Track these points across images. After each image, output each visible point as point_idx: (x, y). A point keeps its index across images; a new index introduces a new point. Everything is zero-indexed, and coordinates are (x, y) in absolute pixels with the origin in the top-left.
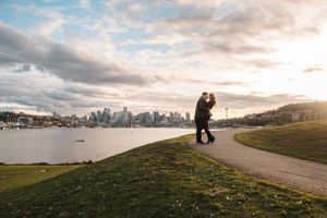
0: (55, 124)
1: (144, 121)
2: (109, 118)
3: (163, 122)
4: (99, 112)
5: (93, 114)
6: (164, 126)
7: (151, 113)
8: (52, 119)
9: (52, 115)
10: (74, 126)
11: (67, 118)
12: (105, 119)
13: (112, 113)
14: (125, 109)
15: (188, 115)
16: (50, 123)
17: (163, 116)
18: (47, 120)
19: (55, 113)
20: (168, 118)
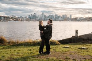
0: (13, 20)
2: (36, 17)
3: (59, 19)
5: (29, 15)
7: (54, 15)
9: (12, 16)
11: (19, 17)
12: (34, 18)
13: (37, 15)
15: (71, 16)
16: (11, 19)
17: (60, 16)
18: (10, 18)
19: (13, 15)
20: (62, 17)
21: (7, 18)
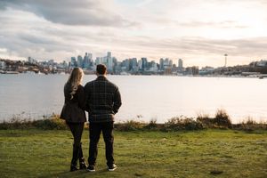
0: (31, 70)
1: (131, 68)
2: (91, 64)
3: (152, 69)
4: (79, 57)
5: (73, 59)
6: (153, 73)
7: (139, 59)
8: (27, 64)
9: (26, 60)
10: (53, 72)
11: (44, 63)
12: (87, 65)
13: (94, 59)
14: (109, 54)
15: (180, 62)
16: (25, 68)
17: (153, 62)
18: (22, 65)
19: (29, 58)
20: (158, 65)
21: (13, 64)
